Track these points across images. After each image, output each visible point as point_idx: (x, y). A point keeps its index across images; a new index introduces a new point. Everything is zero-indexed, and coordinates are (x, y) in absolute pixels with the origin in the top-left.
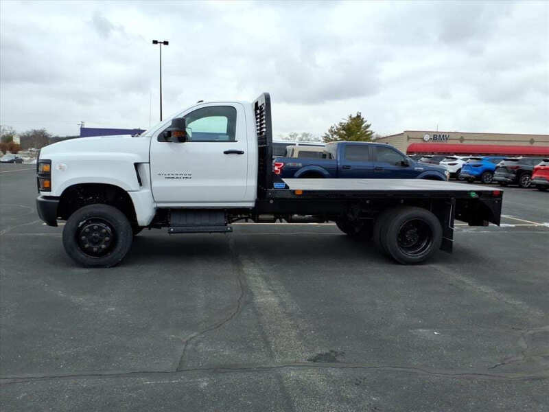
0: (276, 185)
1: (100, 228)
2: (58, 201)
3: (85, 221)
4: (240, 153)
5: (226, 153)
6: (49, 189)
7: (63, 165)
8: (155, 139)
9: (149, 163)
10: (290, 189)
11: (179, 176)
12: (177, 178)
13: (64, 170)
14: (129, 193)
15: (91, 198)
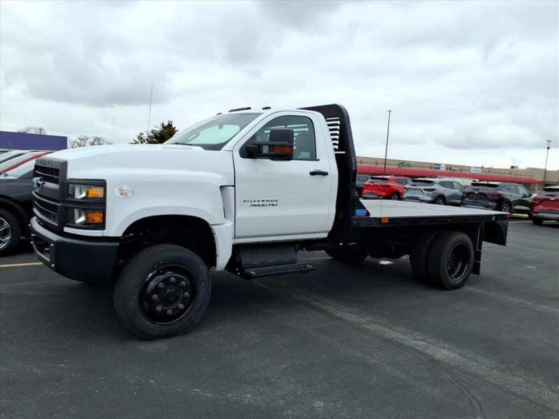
0: (359, 212)
1: (179, 280)
2: (118, 244)
3: (155, 271)
4: (325, 174)
5: (312, 174)
6: (102, 226)
7: (125, 188)
8: (237, 154)
9: (234, 186)
10: (371, 216)
11: (265, 203)
12: (263, 205)
13: (126, 195)
14: (214, 227)
15: (132, 234)
